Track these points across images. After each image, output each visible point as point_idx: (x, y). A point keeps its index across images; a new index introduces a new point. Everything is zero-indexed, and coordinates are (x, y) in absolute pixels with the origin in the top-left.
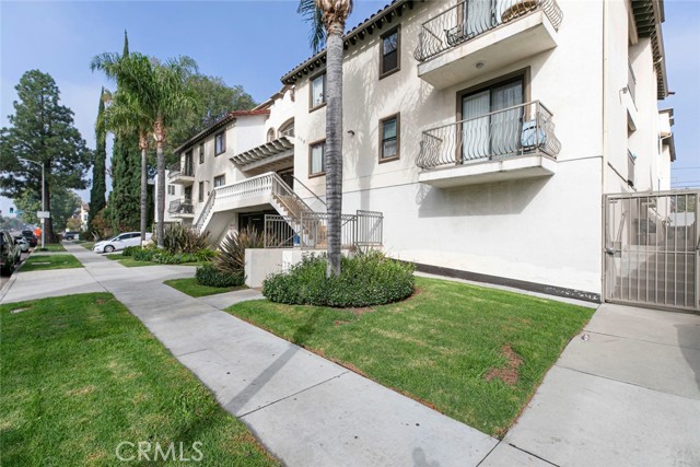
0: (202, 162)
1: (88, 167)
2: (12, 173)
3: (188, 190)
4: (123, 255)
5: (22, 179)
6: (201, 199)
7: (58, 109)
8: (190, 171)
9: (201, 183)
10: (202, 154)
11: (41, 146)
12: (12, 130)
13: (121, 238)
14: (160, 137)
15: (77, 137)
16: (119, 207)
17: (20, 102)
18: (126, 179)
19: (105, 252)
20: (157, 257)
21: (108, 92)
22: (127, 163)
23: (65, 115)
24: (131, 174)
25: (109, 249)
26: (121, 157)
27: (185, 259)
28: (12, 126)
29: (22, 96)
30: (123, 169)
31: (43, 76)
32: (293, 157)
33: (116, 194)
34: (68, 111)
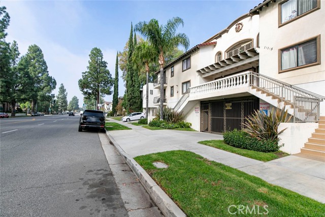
0: (172, 76)
1: (112, 85)
2: (88, 89)
3: (164, 91)
4: (139, 123)
5: (90, 91)
6: (172, 95)
7: (102, 62)
8: (164, 82)
9: (172, 87)
10: (172, 72)
11: (97, 78)
12: (88, 72)
13: (133, 115)
14: (162, 62)
15: (109, 73)
16: (129, 101)
17: (91, 61)
18: (132, 88)
19: (126, 121)
20: (163, 125)
21: (120, 52)
22: (132, 81)
23: (104, 64)
24: (134, 86)
25: (128, 120)
26: (130, 78)
27: (174, 127)
28: (88, 70)
29: (91, 58)
30: (131, 84)
31: (98, 50)
32: (258, 61)
33: (128, 95)
34: (106, 63)
